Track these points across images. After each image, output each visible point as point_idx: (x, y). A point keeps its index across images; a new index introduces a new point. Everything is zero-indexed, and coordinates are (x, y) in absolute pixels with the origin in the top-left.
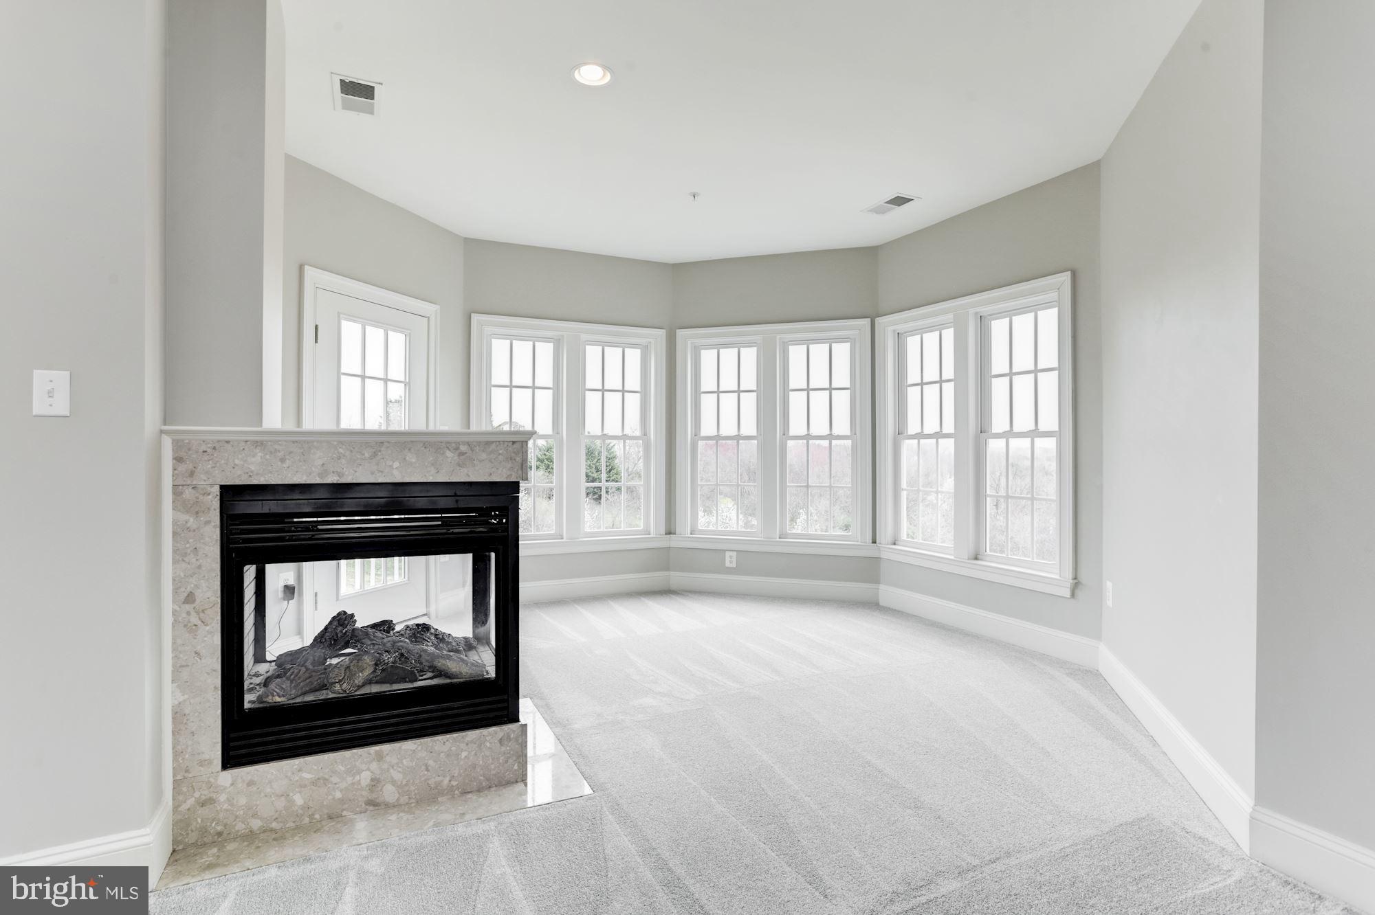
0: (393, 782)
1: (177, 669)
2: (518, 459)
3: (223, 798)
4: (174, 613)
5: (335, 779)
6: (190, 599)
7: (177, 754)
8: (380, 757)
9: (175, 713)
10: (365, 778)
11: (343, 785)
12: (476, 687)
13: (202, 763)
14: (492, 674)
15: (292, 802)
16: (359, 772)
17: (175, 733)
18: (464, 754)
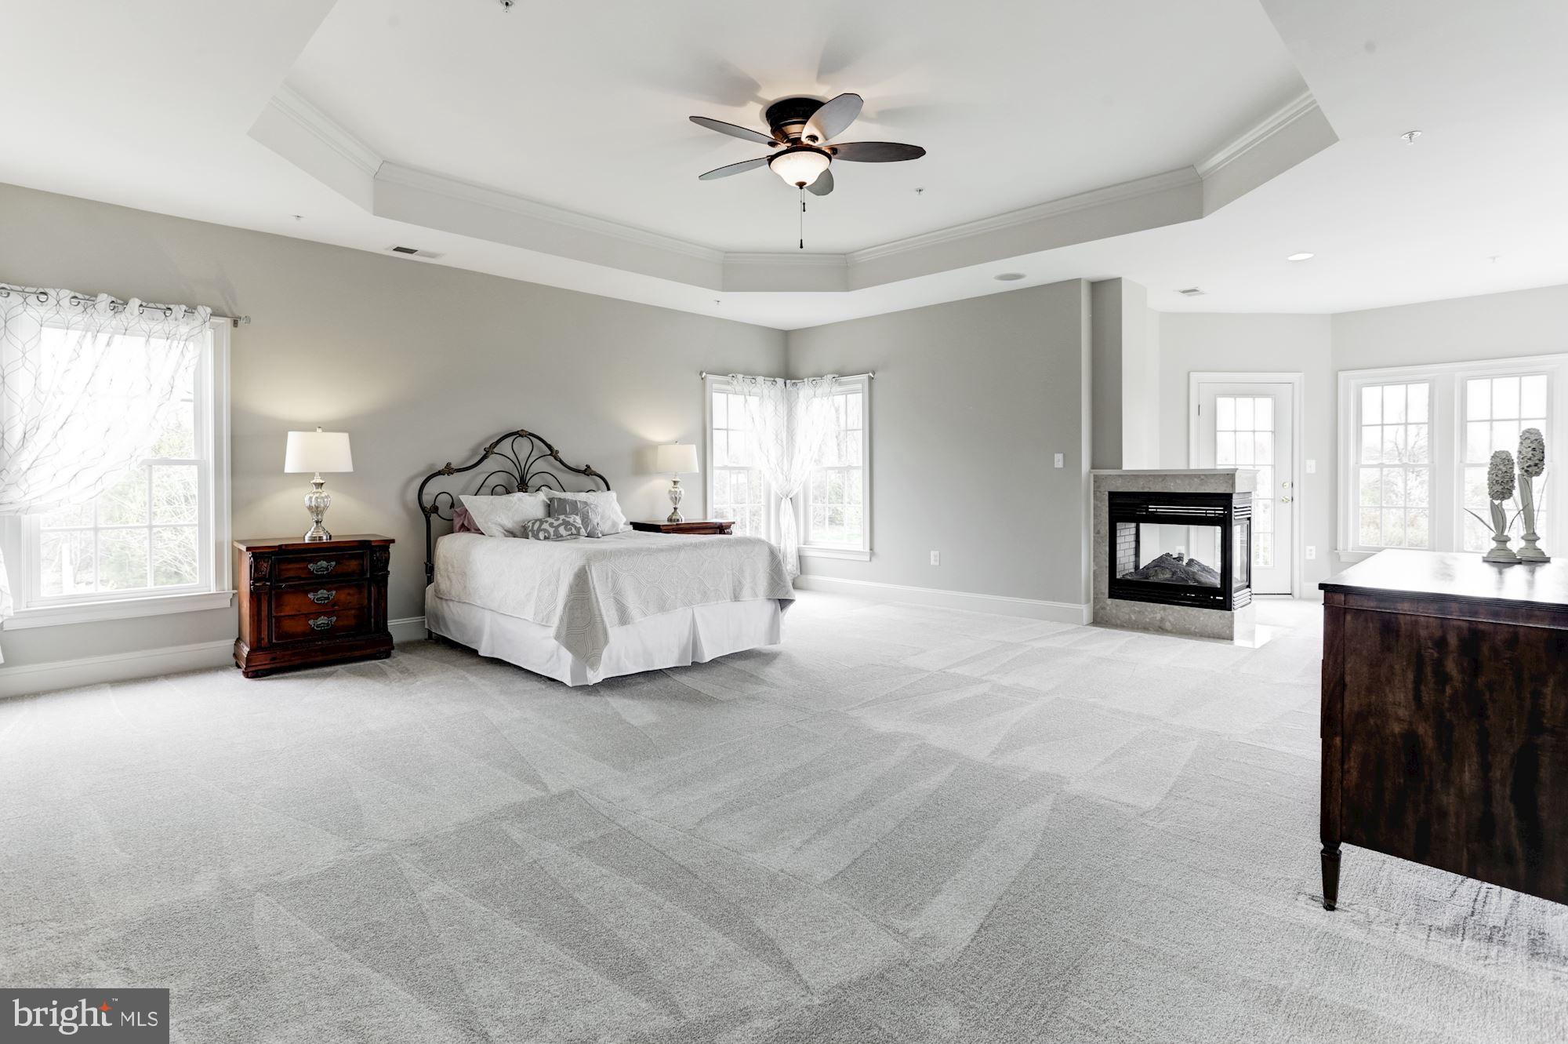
0: (1170, 622)
1: (1095, 557)
2: (1231, 482)
3: (1108, 608)
4: (1094, 537)
5: (1147, 613)
6: (1098, 532)
7: (1094, 588)
8: (1164, 609)
9: (1094, 573)
10: (1158, 616)
11: (1150, 617)
12: (1213, 590)
13: (1102, 593)
14: (1219, 587)
15: (1131, 617)
16: (1156, 613)
17: (1094, 580)
18: (1202, 619)
